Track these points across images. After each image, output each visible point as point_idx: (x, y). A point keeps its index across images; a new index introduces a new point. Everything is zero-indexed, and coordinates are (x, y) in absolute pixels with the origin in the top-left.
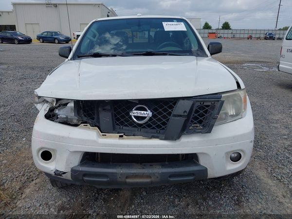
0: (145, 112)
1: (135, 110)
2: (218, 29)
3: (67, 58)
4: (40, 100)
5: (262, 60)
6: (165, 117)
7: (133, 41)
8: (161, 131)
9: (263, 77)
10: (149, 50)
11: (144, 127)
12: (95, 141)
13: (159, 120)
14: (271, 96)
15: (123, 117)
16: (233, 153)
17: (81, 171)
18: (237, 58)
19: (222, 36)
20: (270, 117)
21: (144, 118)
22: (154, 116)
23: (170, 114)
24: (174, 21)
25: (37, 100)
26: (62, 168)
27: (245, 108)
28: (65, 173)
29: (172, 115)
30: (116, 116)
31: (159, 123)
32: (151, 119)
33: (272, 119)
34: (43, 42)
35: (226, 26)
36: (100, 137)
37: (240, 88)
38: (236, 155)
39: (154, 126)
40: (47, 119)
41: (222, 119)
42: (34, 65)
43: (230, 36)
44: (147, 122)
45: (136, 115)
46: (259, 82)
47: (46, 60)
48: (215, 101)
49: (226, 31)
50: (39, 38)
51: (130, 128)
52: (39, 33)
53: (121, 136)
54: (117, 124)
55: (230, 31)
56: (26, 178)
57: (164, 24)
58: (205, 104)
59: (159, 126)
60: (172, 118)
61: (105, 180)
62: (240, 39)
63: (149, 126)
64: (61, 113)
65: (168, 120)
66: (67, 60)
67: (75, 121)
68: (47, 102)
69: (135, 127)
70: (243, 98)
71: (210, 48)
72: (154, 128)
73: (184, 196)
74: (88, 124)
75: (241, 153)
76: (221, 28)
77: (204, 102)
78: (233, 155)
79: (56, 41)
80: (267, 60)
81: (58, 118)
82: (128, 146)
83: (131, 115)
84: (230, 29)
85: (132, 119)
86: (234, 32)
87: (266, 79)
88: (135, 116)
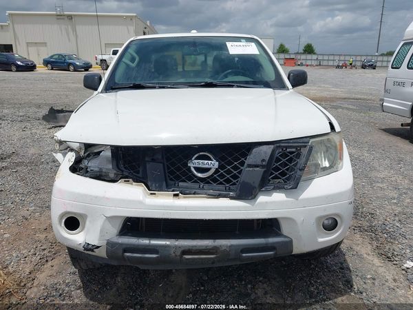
0: (210, 162)
1: (196, 159)
2: (298, 53)
3: (96, 90)
4: (63, 147)
5: (359, 96)
6: (236, 168)
7: (183, 68)
8: (232, 187)
9: (362, 120)
10: (209, 80)
11: (208, 183)
12: (140, 202)
13: (229, 172)
14: (373, 146)
15: (179, 169)
16: (327, 219)
17: (121, 244)
18: (325, 94)
19: (304, 62)
20: (373, 174)
21: (207, 170)
22: (221, 167)
23: (242, 164)
24: (242, 40)
25: (57, 147)
26: (94, 241)
27: (341, 159)
28: (98, 247)
29: (246, 164)
30: (169, 168)
31: (228, 176)
32: (217, 171)
33: (376, 177)
34: (52, 69)
35: (309, 50)
36: (148, 196)
37: (335, 131)
38: (330, 222)
39: (221, 180)
40: (73, 172)
41: (310, 173)
42: (40, 102)
43: (314, 63)
44: (212, 175)
45: (197, 166)
46: (357, 127)
47: (58, 95)
48: (301, 147)
49: (309, 57)
50: (46, 63)
51: (189, 184)
52: (46, 57)
53: (176, 195)
54: (171, 179)
55: (314, 57)
56: (39, 257)
57: (229, 44)
58: (288, 150)
59: (228, 181)
60: (245, 169)
61: (154, 256)
62: (328, 66)
63: (215, 180)
64: (93, 164)
65: (240, 173)
66: (96, 92)
67: (112, 176)
68: (72, 150)
69: (195, 182)
70: (338, 144)
71: (291, 78)
72: (221, 183)
73: (260, 281)
74: (130, 180)
75: (337, 219)
76: (302, 52)
77: (287, 147)
78: (326, 222)
79: (72, 68)
80: (365, 97)
81: (87, 172)
82: (186, 208)
83: (190, 167)
84: (314, 54)
85: (191, 171)
86: (320, 58)
87: (366, 123)
88: (195, 168)
